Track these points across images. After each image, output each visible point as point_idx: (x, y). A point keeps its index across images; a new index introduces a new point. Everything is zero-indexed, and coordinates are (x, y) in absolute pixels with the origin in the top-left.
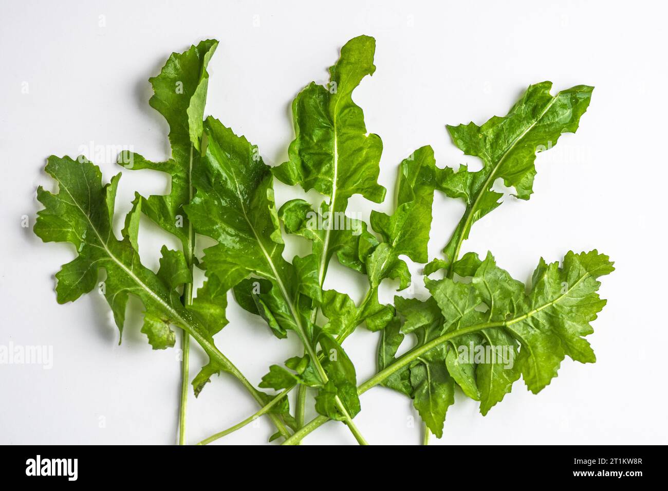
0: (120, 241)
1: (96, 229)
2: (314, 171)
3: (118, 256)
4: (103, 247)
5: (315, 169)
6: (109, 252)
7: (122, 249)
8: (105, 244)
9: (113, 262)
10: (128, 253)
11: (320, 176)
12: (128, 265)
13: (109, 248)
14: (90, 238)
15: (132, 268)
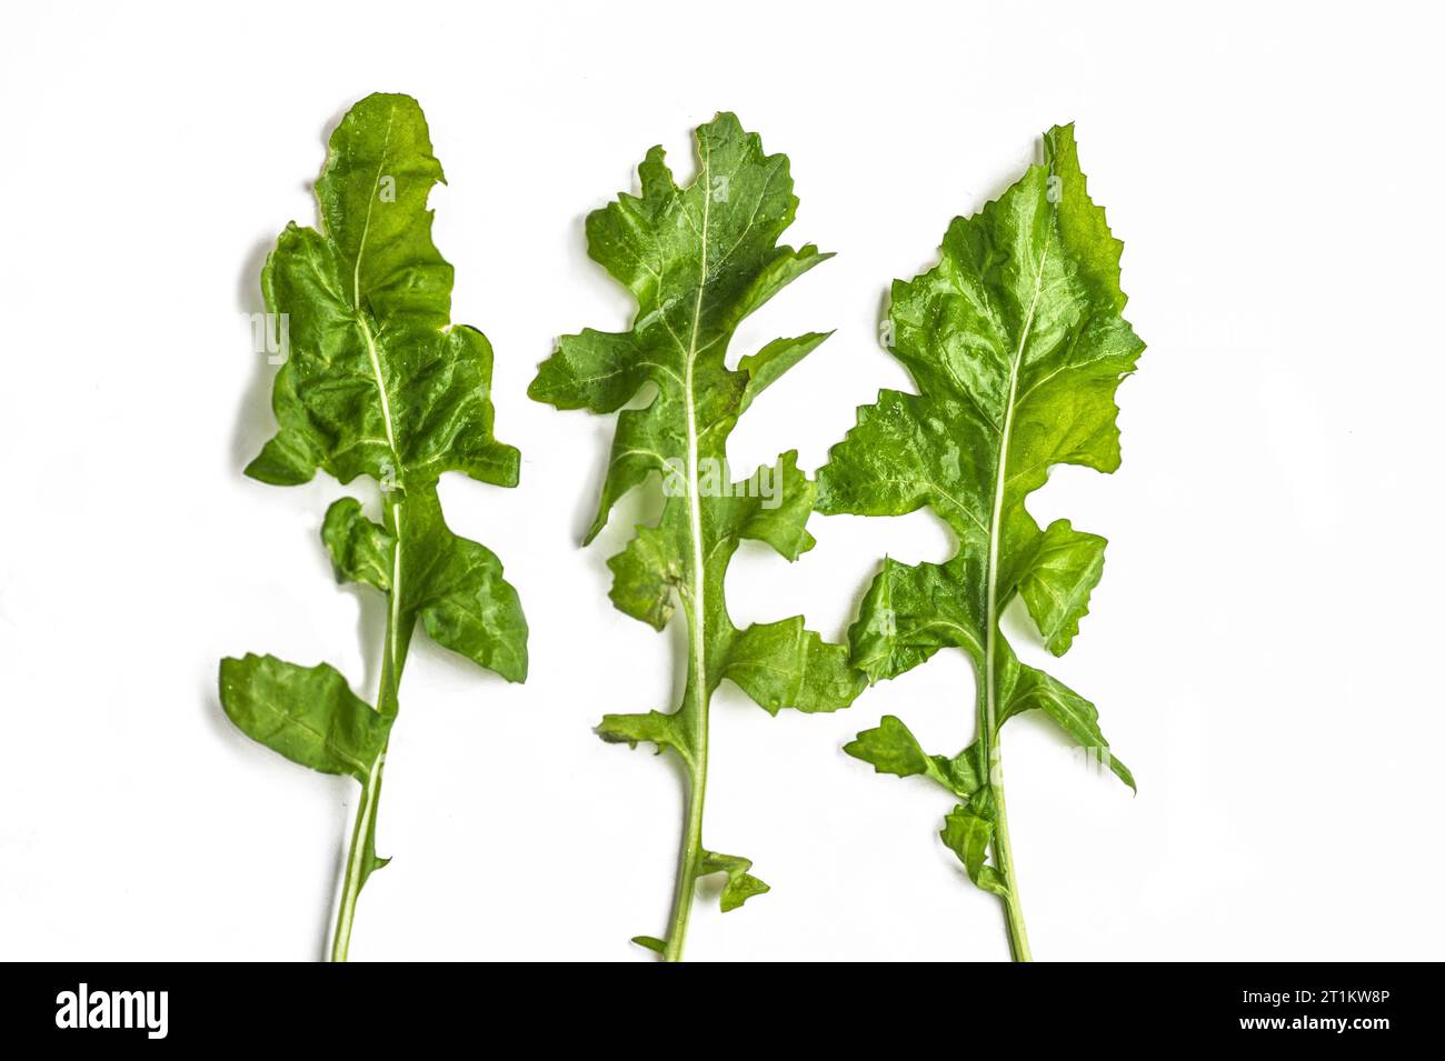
0: (725, 369)
1: (702, 309)
2: (347, 430)
3: (699, 391)
4: (688, 349)
5: (348, 425)
6: (690, 371)
7: (714, 385)
8: (697, 349)
9: (679, 392)
10: (720, 401)
11: (367, 440)
12: (703, 422)
13: (696, 364)
14: (678, 317)
15: (702, 434)
